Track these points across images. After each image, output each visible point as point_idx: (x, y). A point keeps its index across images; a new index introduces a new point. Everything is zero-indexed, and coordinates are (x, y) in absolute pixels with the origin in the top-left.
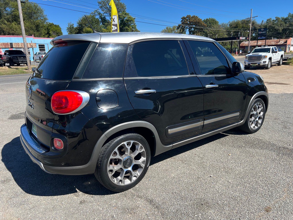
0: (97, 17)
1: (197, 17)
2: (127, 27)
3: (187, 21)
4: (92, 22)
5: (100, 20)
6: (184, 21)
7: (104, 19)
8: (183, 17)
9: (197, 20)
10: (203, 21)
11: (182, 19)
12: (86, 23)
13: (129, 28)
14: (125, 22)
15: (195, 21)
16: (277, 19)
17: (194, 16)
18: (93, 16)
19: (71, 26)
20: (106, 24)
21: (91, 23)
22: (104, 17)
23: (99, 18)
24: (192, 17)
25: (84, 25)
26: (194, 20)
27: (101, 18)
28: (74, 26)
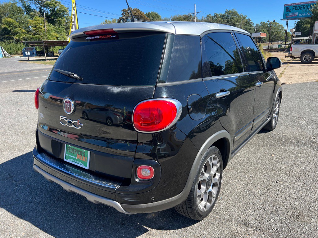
0: (20, 5)
1: (138, 10)
2: (60, 19)
3: (129, 14)
4: (14, 12)
5: (23, 9)
6: (125, 14)
7: (28, 8)
8: (124, 10)
9: (139, 13)
10: (145, 14)
11: (123, 12)
12: (5, 13)
13: (62, 20)
14: (56, 12)
15: (137, 14)
16: (216, 15)
17: (136, 9)
18: (13, 4)
20: (32, 13)
21: (12, 12)
22: (28, 6)
23: (21, 7)
24: (134, 10)
26: (135, 14)
27: (25, 7)
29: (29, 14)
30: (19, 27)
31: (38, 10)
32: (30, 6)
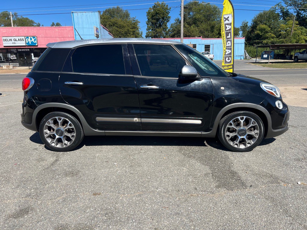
0: (278, 11)
4: (269, 18)
5: (281, 14)
7: (286, 13)
12: (262, 20)
18: (273, 11)
19: (244, 24)
20: (288, 18)
23: (279, 13)
25: (258, 22)
27: (283, 13)
28: (248, 24)
29: (285, 19)
30: (271, 32)
31: (295, 14)
32: (288, 11)
